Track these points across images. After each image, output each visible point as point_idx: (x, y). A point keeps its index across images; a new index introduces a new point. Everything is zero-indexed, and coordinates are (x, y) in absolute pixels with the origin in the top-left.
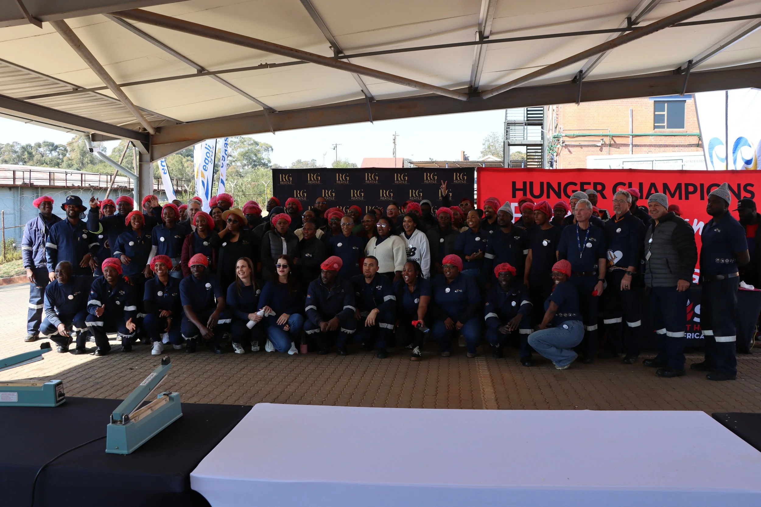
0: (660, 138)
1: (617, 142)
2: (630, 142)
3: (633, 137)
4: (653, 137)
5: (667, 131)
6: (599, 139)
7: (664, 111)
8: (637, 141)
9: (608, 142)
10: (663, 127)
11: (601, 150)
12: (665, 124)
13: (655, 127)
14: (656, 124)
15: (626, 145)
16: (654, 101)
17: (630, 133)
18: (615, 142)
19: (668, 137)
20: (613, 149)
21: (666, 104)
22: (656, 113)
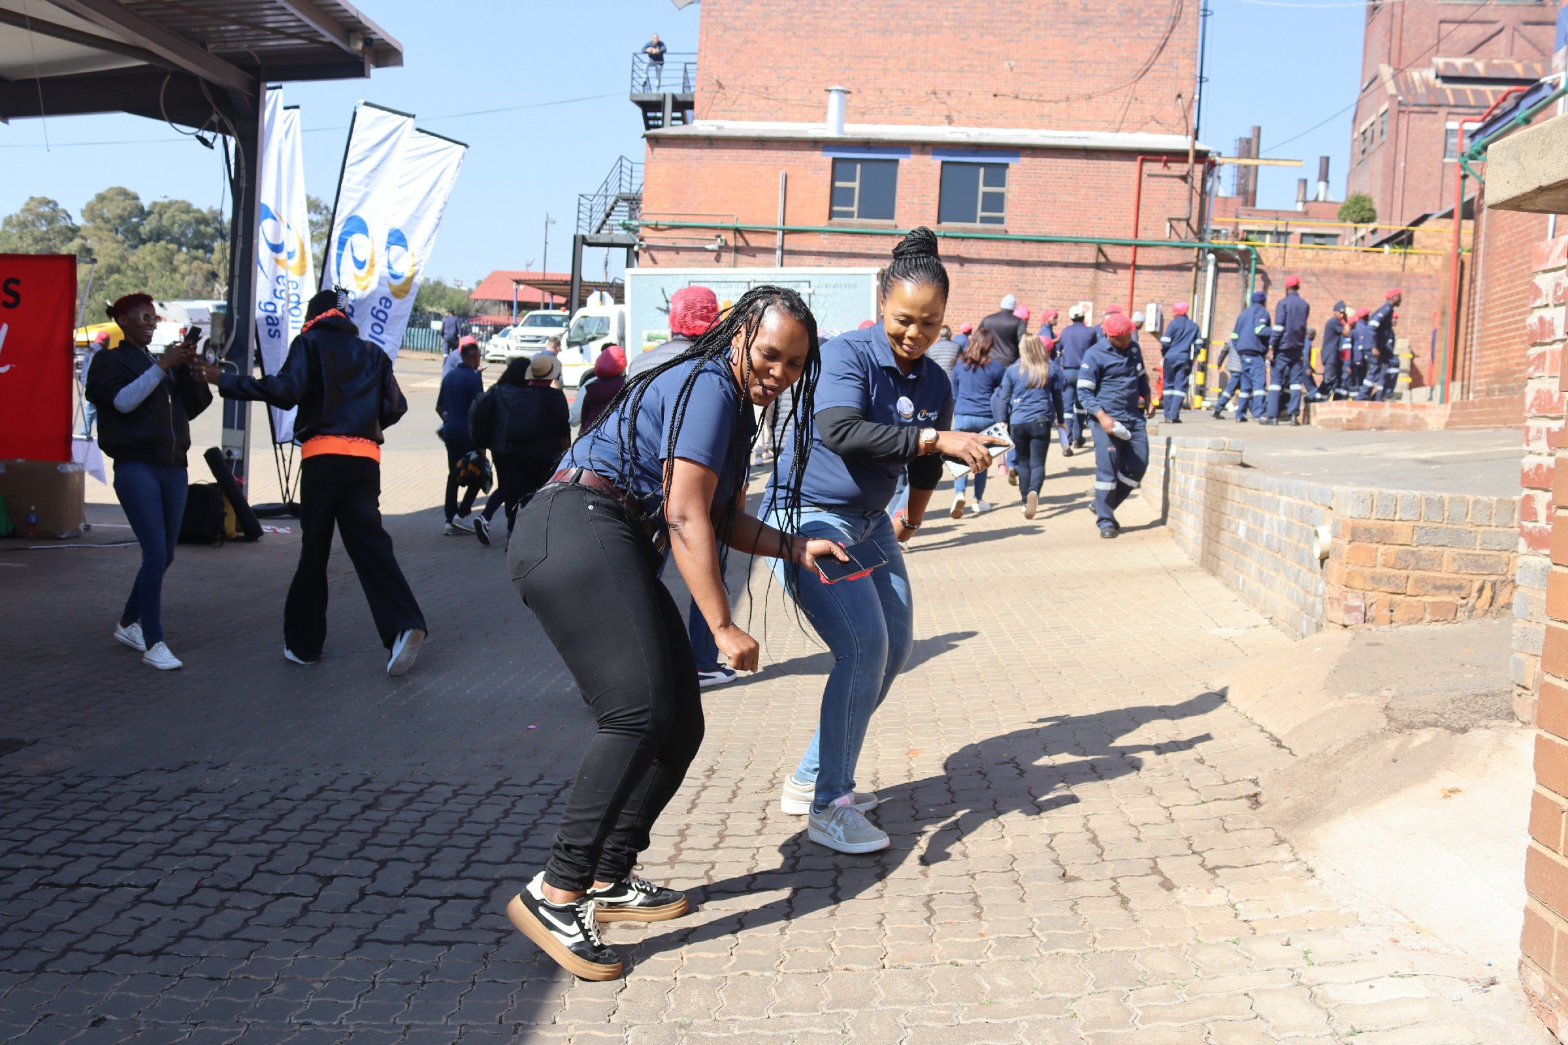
0: (841, 237)
1: (753, 244)
2: (778, 243)
3: (784, 234)
4: (827, 236)
5: (856, 222)
6: (711, 235)
7: (854, 180)
8: (793, 242)
9: (731, 243)
10: (849, 215)
11: (718, 259)
12: (855, 209)
13: (832, 214)
14: (835, 208)
15: (770, 251)
16: (835, 161)
17: (780, 225)
18: (747, 243)
19: (857, 238)
20: (743, 258)
21: (859, 166)
22: (838, 184)
